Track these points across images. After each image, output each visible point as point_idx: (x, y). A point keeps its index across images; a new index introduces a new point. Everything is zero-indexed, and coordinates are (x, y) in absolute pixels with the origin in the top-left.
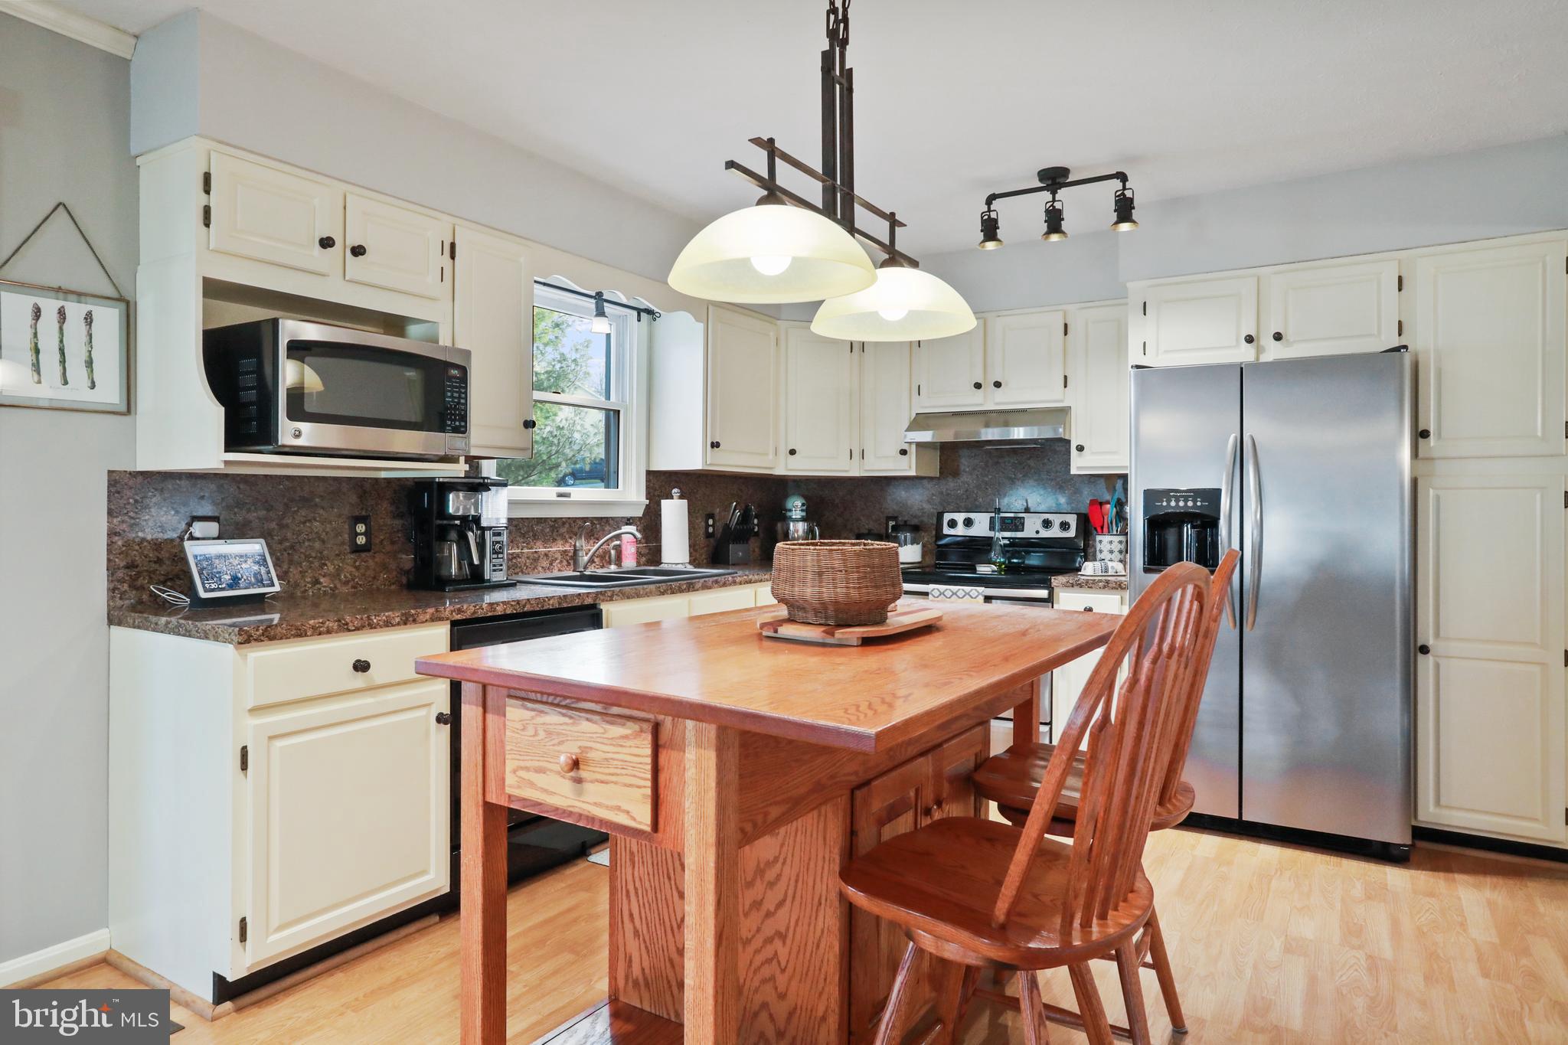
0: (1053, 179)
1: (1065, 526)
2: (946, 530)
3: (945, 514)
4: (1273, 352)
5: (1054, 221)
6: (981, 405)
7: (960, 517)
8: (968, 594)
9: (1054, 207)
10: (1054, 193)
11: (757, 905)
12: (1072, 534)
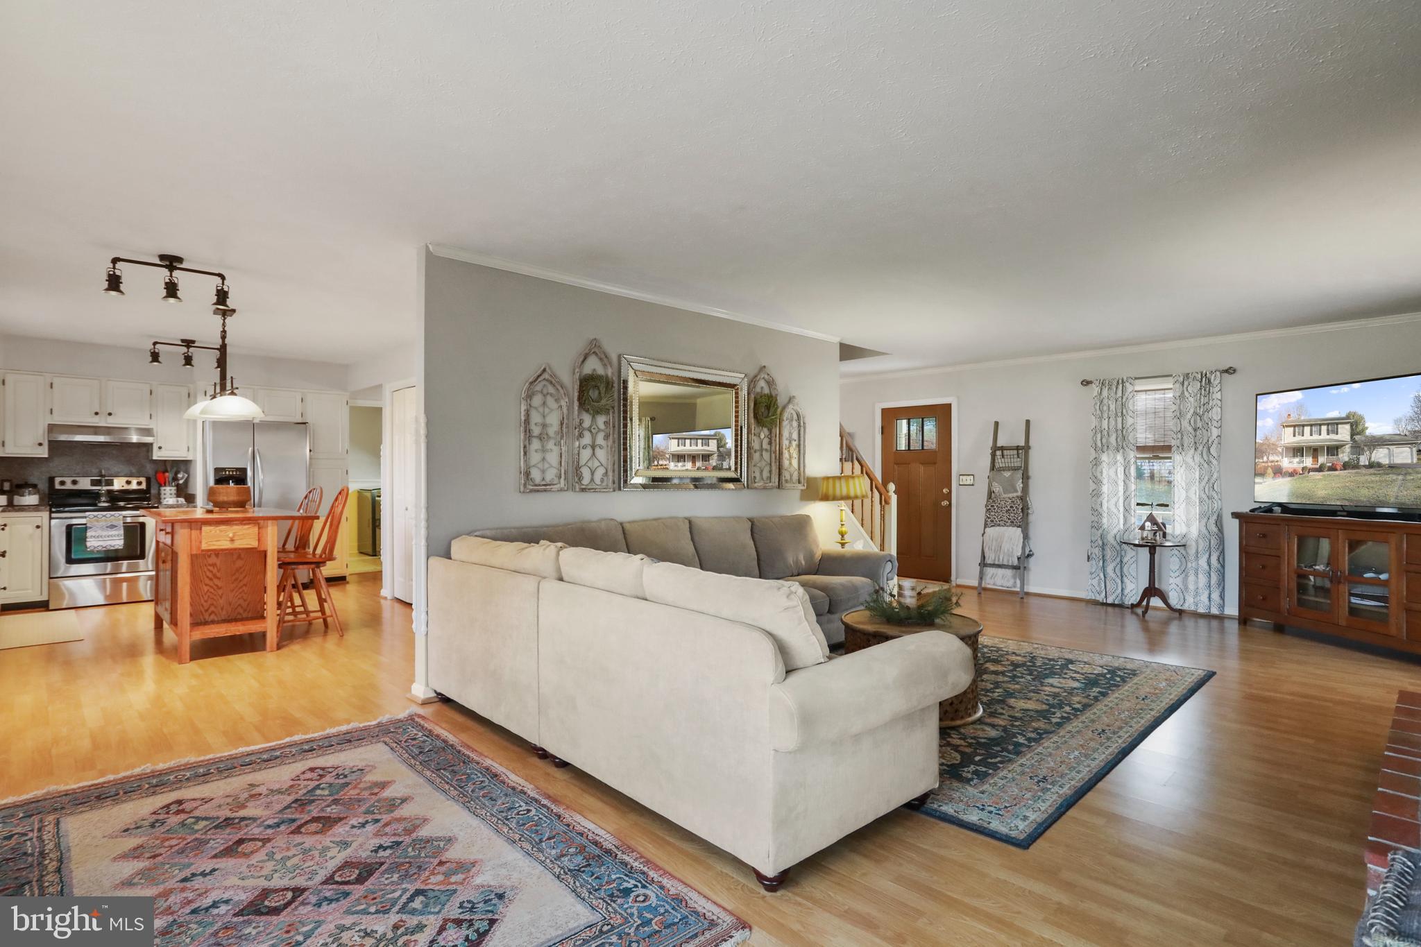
0: (188, 343)
1: (139, 483)
2: (58, 486)
3: (56, 478)
5: (188, 360)
7: (68, 480)
8: (112, 515)
9: (188, 354)
11: (236, 579)
12: (144, 486)
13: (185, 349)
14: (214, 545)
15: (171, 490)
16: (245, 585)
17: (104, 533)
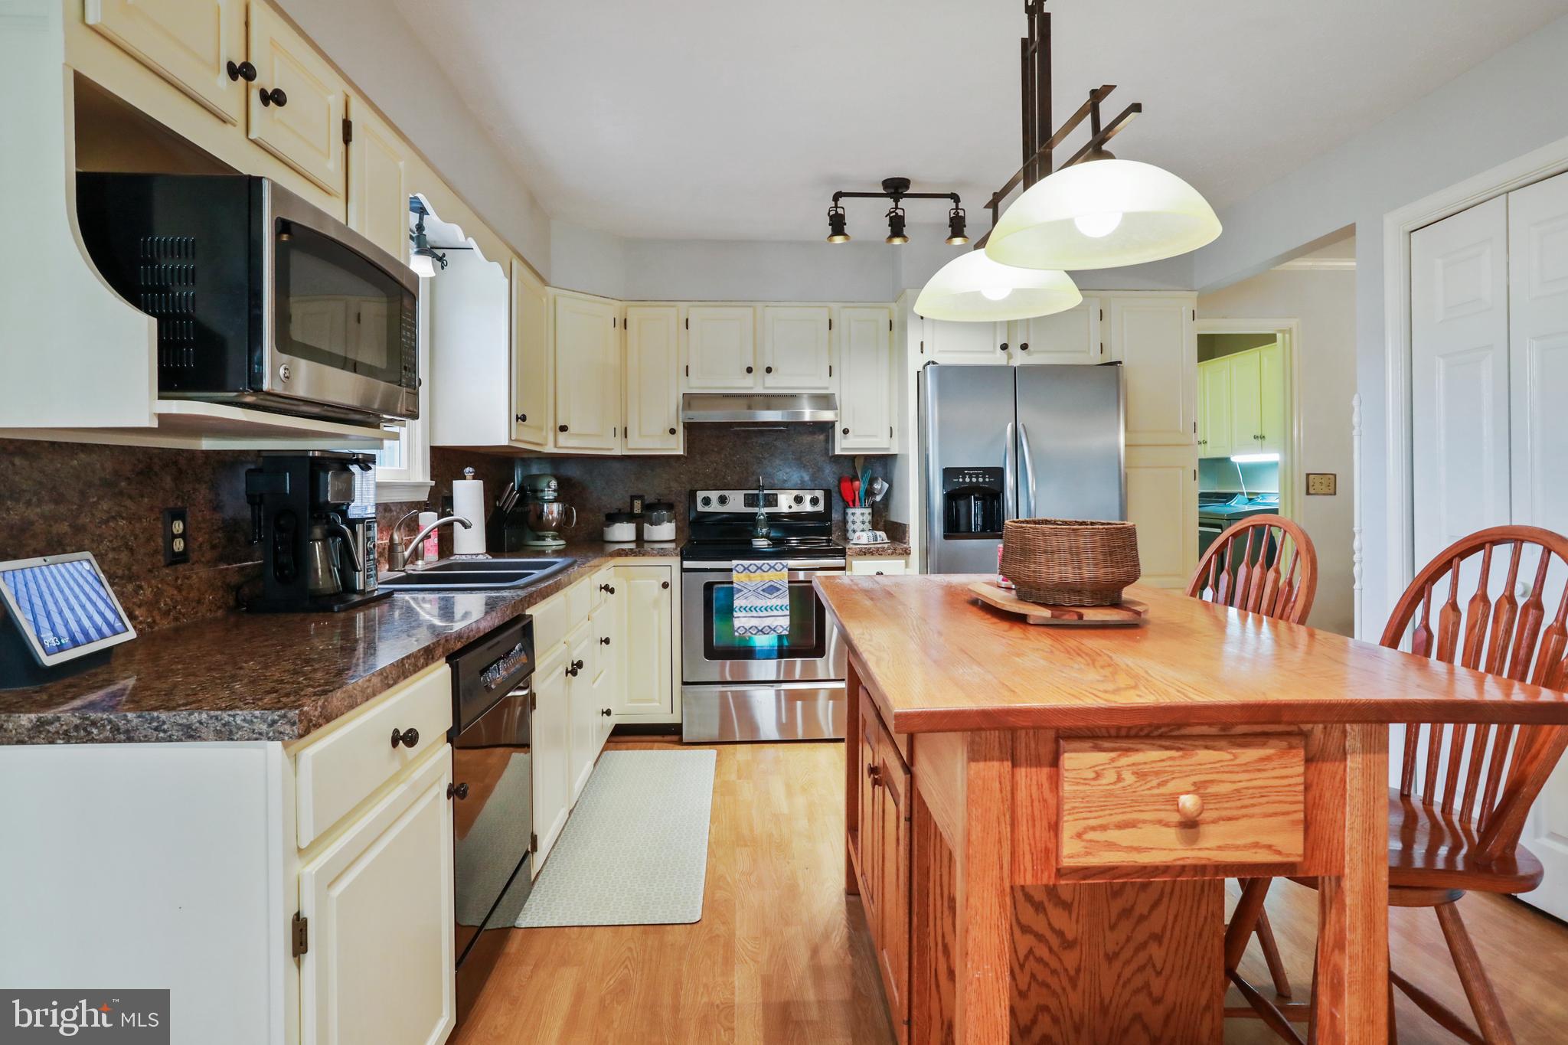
0: (897, 188)
1: (814, 501)
2: (700, 508)
3: (698, 493)
4: (1019, 359)
5: (897, 225)
6: (751, 388)
7: (714, 495)
8: (773, 567)
9: (897, 214)
10: (896, 201)
11: (1126, 913)
12: (820, 507)
13: (889, 203)
14: (1111, 846)
15: (863, 514)
16: (1157, 938)
17: (760, 603)
